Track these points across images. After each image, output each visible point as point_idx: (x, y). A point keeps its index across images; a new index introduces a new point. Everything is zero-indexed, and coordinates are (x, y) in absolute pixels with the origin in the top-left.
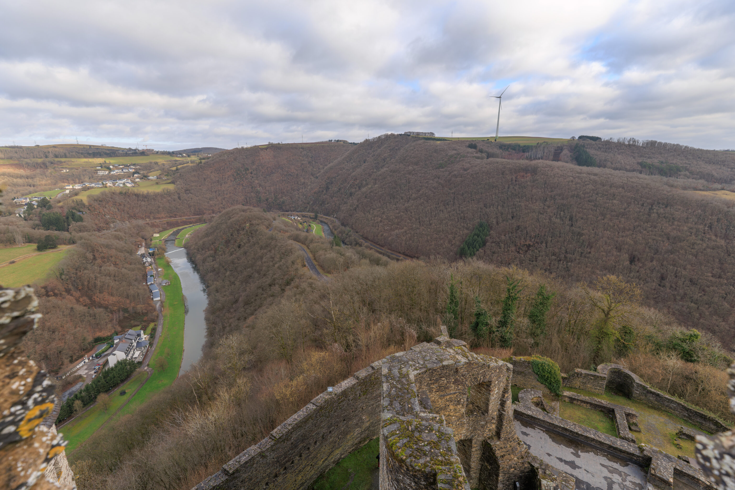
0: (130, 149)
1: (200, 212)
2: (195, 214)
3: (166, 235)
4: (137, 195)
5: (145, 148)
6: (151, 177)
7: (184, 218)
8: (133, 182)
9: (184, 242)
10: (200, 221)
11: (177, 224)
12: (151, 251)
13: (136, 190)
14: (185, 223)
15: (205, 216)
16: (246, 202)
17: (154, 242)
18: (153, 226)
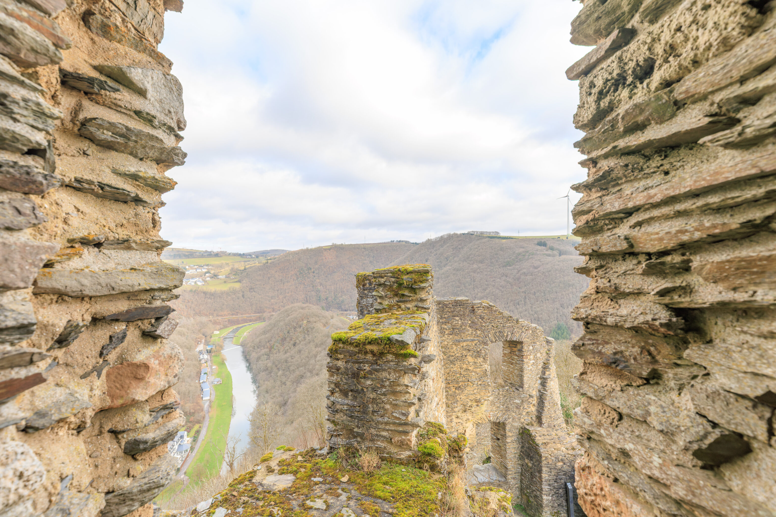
0: (206, 252)
1: (261, 311)
2: (255, 312)
3: (225, 332)
4: (205, 293)
5: (219, 250)
6: (220, 277)
7: (245, 316)
8: (204, 281)
9: (241, 340)
10: (260, 319)
11: (237, 322)
12: (209, 348)
13: (205, 289)
14: (245, 321)
15: (265, 315)
16: (306, 301)
17: (213, 339)
18: (215, 323)
